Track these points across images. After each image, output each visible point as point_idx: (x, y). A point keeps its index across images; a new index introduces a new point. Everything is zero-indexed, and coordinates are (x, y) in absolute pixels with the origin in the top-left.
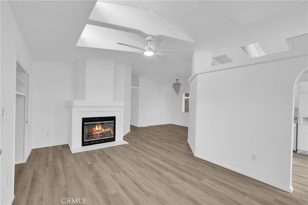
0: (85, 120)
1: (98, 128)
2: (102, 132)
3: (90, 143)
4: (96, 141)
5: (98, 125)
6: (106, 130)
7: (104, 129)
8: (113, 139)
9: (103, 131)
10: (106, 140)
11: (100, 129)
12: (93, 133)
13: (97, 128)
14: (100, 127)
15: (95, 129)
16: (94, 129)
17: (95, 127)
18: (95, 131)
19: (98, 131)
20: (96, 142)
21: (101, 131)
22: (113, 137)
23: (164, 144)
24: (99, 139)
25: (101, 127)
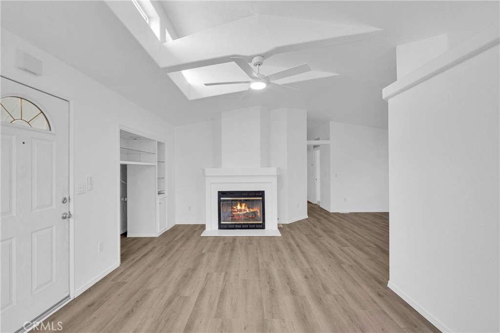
0: (221, 194)
1: (241, 206)
2: (245, 212)
3: (228, 227)
4: (236, 224)
5: (241, 202)
6: (252, 210)
7: (249, 208)
8: (261, 226)
9: (247, 211)
10: (250, 226)
11: (243, 208)
12: (234, 213)
13: (239, 207)
14: (243, 205)
15: (237, 208)
16: (235, 208)
17: (236, 205)
18: (236, 210)
19: (240, 211)
20: (236, 226)
21: (245, 210)
22: (261, 222)
23: (345, 248)
24: (242, 223)
25: (245, 206)
